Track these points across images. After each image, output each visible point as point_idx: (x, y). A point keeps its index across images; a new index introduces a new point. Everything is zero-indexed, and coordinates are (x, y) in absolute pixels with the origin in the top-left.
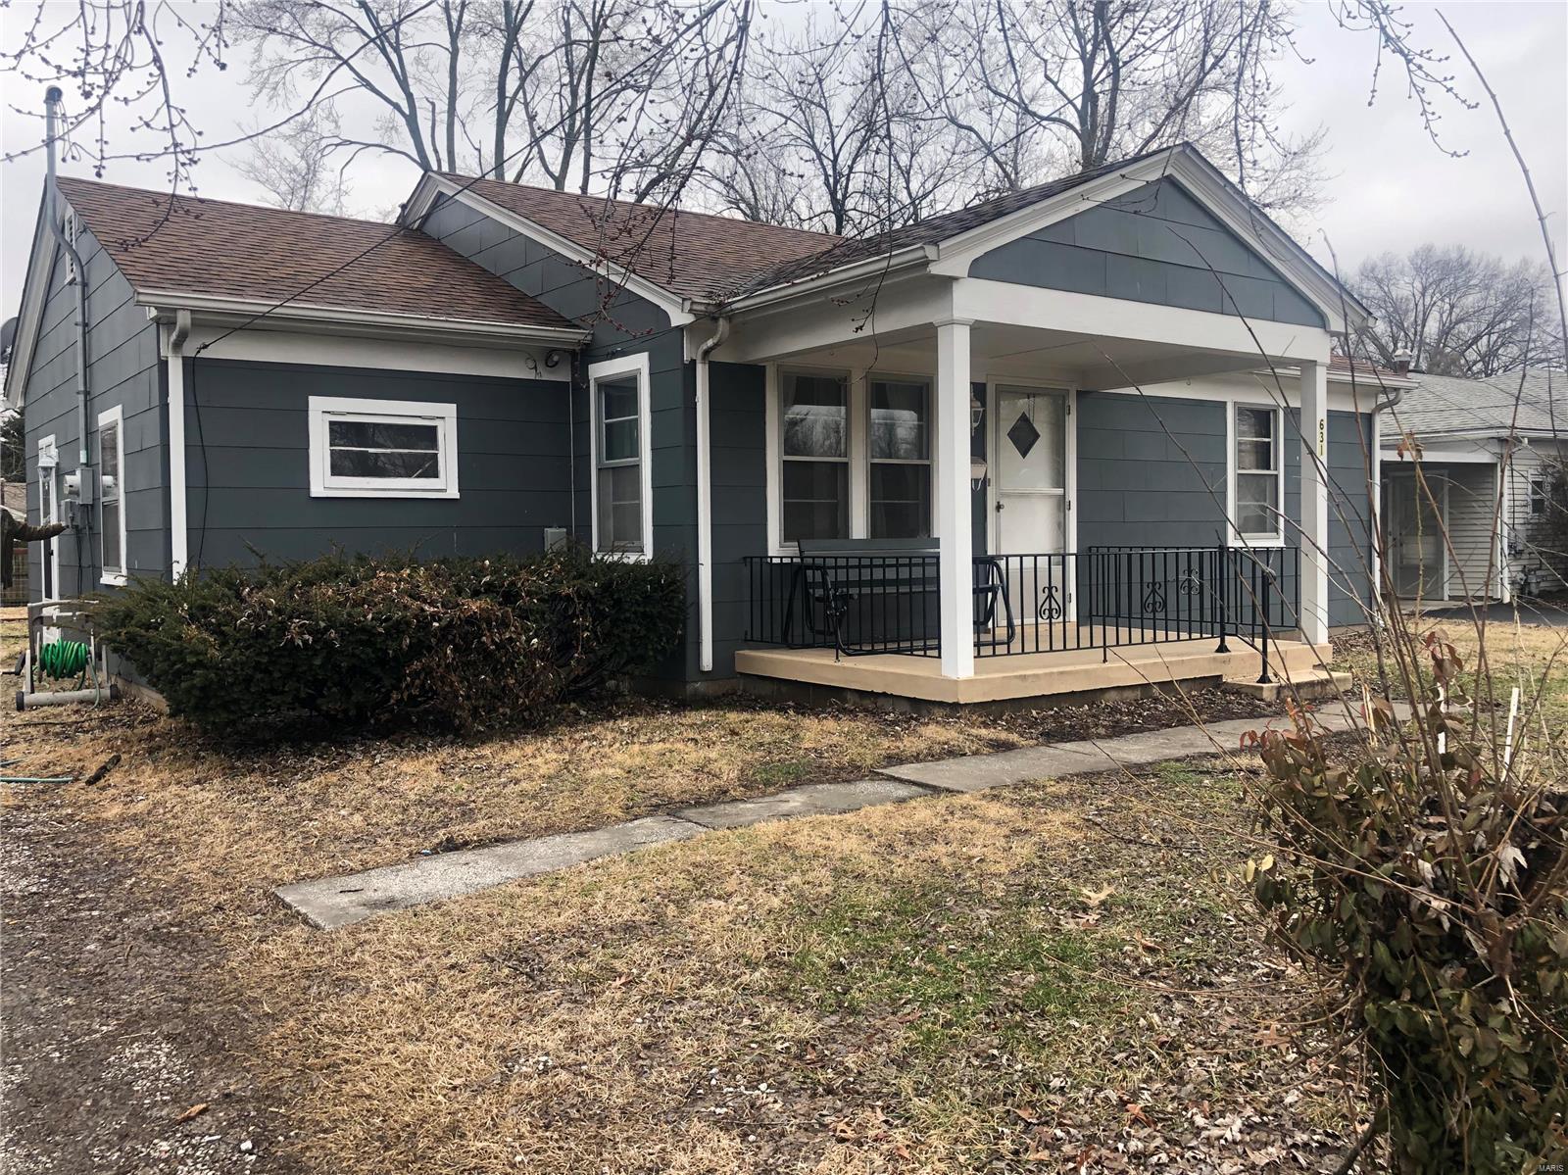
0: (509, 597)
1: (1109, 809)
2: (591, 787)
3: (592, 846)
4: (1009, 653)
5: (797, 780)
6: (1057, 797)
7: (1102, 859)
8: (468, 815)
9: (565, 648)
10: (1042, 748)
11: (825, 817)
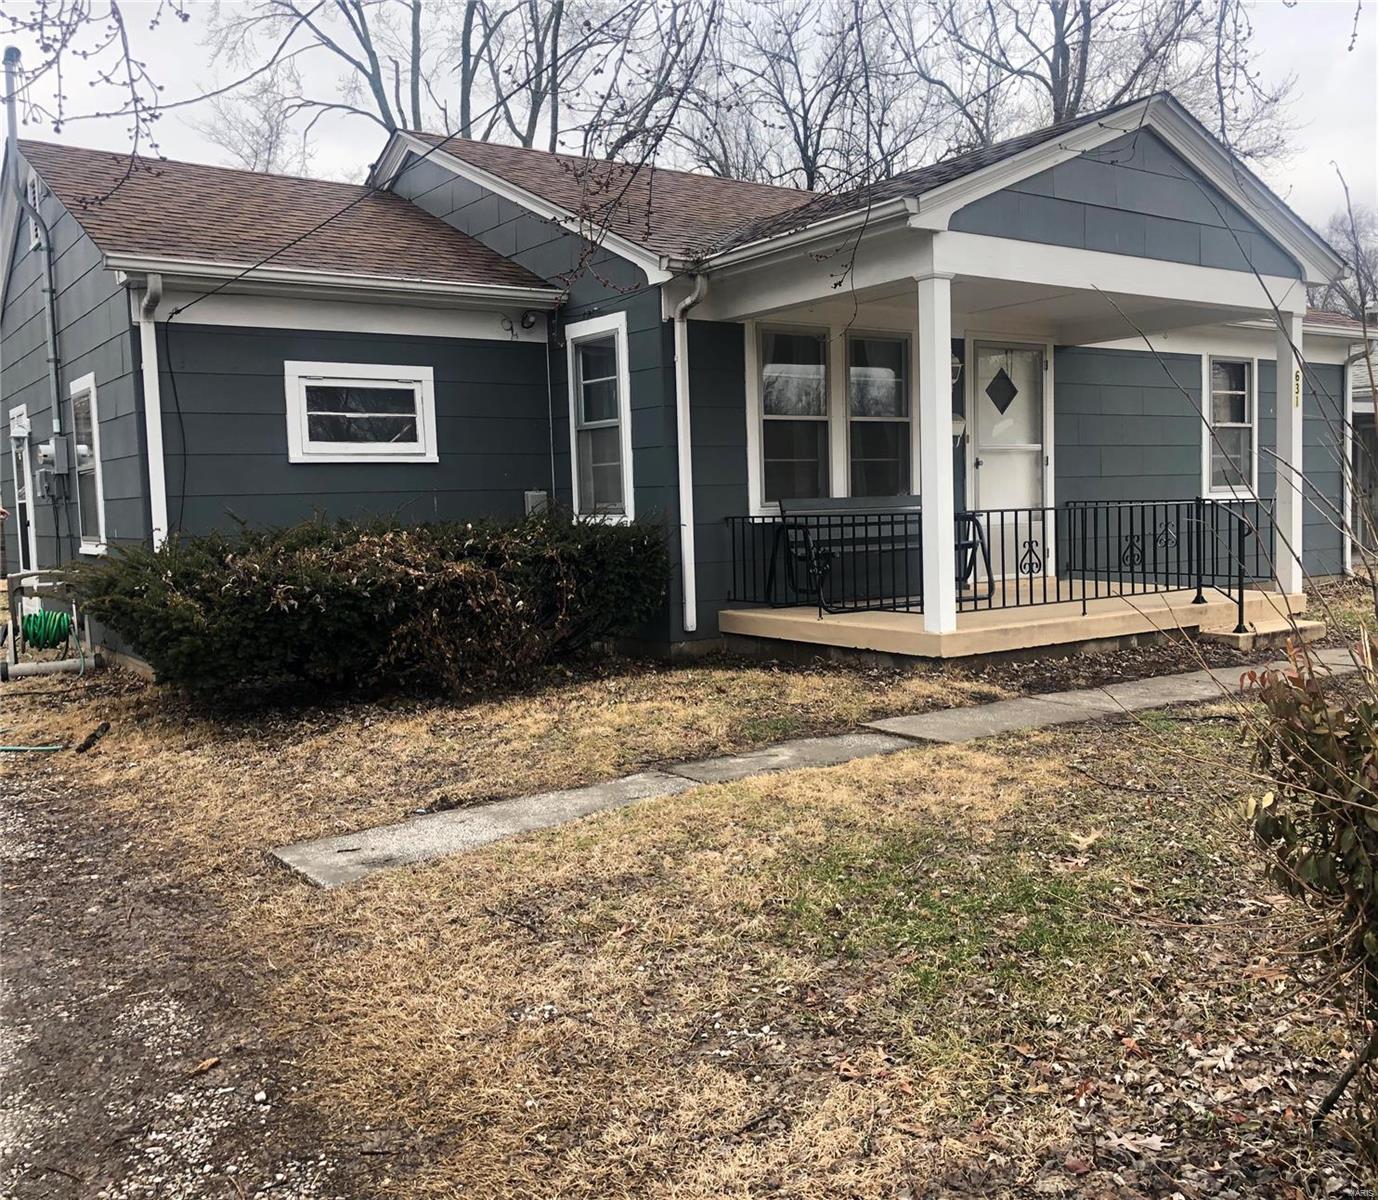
0: (493, 560)
1: (1093, 756)
2: (581, 746)
3: (586, 802)
4: (990, 608)
5: (786, 733)
6: (1042, 746)
7: (1088, 805)
8: (460, 774)
9: (550, 610)
10: (1025, 700)
11: (814, 770)
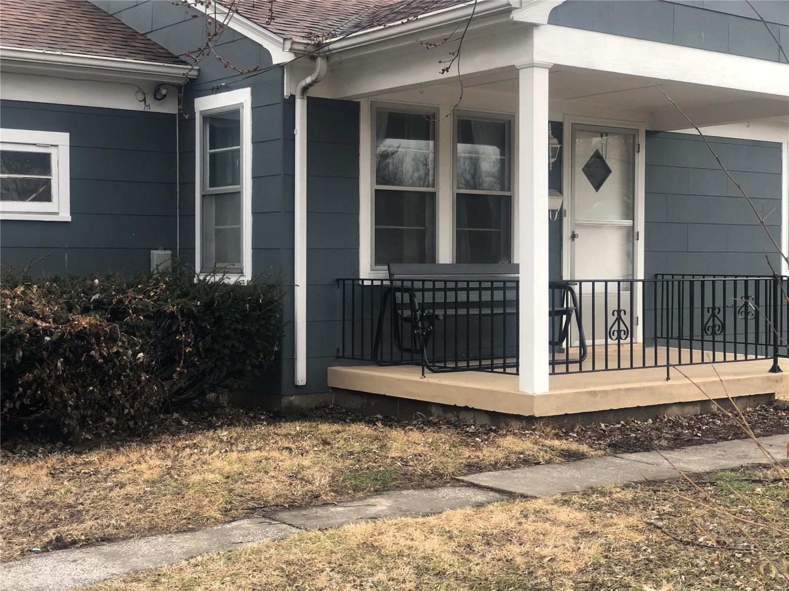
0: (117, 313)
1: (670, 514)
2: (191, 491)
3: (193, 546)
4: (581, 371)
5: (383, 487)
6: (622, 502)
7: (662, 559)
8: (76, 516)
9: (168, 362)
10: (610, 459)
11: (409, 520)
